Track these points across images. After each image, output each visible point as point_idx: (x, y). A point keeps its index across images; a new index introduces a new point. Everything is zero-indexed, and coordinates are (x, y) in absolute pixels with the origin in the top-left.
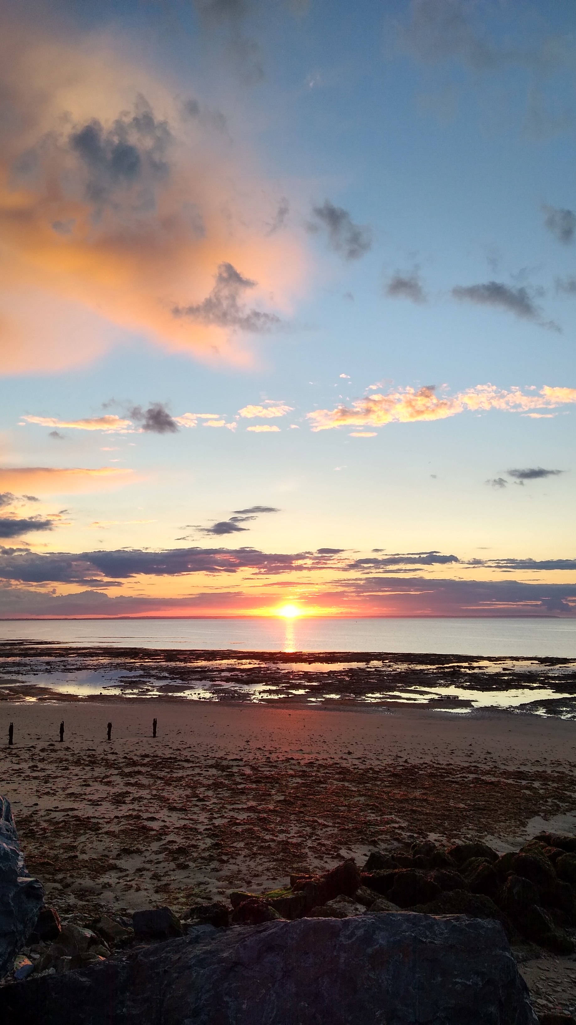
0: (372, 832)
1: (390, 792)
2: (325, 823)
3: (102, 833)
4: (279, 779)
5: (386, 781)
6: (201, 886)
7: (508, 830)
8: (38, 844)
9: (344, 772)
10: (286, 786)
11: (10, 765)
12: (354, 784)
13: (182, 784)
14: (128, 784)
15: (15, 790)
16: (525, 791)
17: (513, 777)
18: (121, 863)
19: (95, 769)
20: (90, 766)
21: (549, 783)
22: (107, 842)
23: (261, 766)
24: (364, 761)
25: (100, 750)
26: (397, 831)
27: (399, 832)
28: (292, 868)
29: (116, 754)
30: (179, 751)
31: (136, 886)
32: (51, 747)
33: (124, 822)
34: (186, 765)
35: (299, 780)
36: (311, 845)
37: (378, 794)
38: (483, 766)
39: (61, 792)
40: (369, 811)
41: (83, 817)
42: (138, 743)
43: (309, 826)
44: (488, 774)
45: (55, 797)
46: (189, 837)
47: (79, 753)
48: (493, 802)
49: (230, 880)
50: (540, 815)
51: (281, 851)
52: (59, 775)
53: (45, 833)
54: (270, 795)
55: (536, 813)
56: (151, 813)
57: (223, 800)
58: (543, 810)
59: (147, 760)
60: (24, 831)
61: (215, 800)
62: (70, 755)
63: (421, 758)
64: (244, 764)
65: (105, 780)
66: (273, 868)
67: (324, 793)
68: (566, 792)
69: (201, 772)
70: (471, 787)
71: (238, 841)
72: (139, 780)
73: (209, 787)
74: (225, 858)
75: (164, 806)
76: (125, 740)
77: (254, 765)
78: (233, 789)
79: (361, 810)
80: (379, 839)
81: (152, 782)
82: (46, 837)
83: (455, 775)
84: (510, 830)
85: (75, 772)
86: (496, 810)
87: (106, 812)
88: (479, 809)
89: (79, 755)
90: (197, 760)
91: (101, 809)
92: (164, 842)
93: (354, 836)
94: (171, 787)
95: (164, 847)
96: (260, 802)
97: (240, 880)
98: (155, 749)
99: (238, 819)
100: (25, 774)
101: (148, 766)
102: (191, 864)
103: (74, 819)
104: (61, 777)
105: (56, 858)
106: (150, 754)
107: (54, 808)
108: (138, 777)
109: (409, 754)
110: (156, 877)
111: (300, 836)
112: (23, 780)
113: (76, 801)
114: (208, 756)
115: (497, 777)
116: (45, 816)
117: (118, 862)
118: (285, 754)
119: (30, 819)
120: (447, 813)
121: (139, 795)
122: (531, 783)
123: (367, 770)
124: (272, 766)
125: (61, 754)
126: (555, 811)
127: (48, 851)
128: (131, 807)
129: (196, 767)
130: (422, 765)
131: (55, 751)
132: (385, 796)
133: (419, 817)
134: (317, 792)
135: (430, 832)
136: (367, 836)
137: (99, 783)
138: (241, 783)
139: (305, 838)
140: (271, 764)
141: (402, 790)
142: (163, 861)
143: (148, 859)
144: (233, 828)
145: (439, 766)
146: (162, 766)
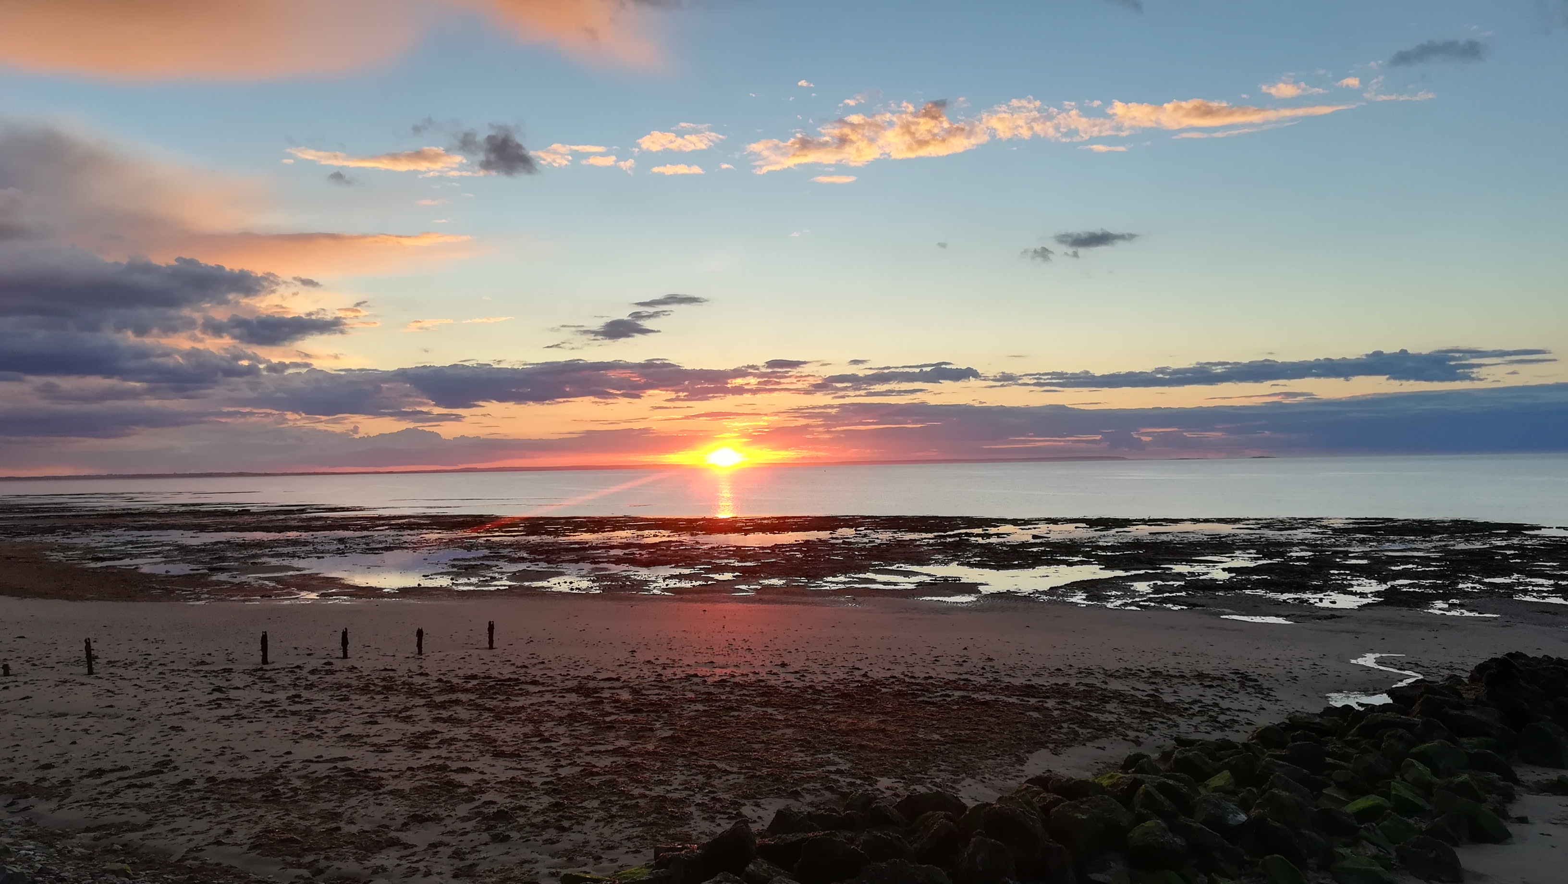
0: (794, 780)
1: (833, 720)
2: (728, 768)
3: (384, 793)
4: (670, 706)
5: (829, 704)
6: (525, 865)
7: (998, 770)
8: (282, 812)
9: (768, 693)
10: (680, 716)
11: (259, 694)
12: (781, 710)
13: (521, 718)
14: (436, 720)
15: (260, 732)
16: (1031, 713)
17: (1018, 693)
18: (406, 837)
19: (391, 698)
20: (383, 693)
21: (1069, 701)
22: (391, 805)
23: (647, 687)
24: (803, 676)
25: (402, 670)
26: (833, 776)
27: (834, 777)
28: (666, 835)
29: (427, 675)
30: (524, 669)
31: (425, 869)
32: (327, 667)
33: (421, 775)
34: (532, 689)
35: (700, 707)
36: (700, 802)
37: (814, 724)
38: (978, 679)
39: (330, 733)
40: (797, 749)
41: (359, 769)
42: (464, 658)
43: (701, 773)
44: (981, 691)
45: (321, 742)
46: (517, 795)
47: (369, 675)
48: (982, 730)
49: (570, 856)
50: (1047, 747)
51: (653, 812)
52: (333, 707)
53: (296, 794)
54: (652, 730)
55: (1043, 745)
56: (465, 760)
57: (580, 739)
58: (1054, 739)
59: (475, 682)
60: (264, 793)
61: (567, 741)
62: (356, 678)
63: (889, 669)
64: (622, 685)
65: (404, 714)
66: (637, 837)
67: (734, 725)
68: (1091, 714)
69: (553, 699)
70: (954, 710)
71: (590, 798)
72: (456, 713)
73: (560, 721)
74: (566, 824)
75: (488, 750)
76: (444, 654)
77: (637, 687)
78: (597, 723)
79: (785, 748)
80: (804, 789)
81: (475, 715)
82: (297, 802)
83: (933, 693)
84: (1000, 769)
85: (357, 704)
86: (985, 742)
87: (395, 762)
88: (959, 741)
89: (369, 677)
90: (551, 682)
91: (390, 757)
92: (476, 803)
93: (766, 785)
94: (503, 723)
95: (476, 810)
96: (636, 740)
97: (586, 855)
98: (487, 667)
99: (595, 766)
100: (279, 709)
101: (473, 693)
102: (514, 835)
103: (343, 774)
104: (334, 711)
105: (307, 831)
106: (479, 674)
107: (316, 757)
108: (455, 708)
109: (871, 664)
110: (458, 854)
111: (686, 789)
112: (274, 717)
113: (352, 746)
114: (568, 675)
115: (994, 694)
116: (299, 770)
117: (402, 836)
118: (687, 669)
119: (276, 775)
120: (911, 748)
121: (452, 734)
122: (1042, 701)
123: (804, 690)
124: (664, 687)
125: (340, 677)
126: (1073, 739)
127: (297, 821)
128: (436, 753)
129: (548, 691)
130: (887, 679)
131: (332, 672)
132: (824, 727)
133: (869, 755)
134: (723, 724)
135: (882, 776)
136: (787, 785)
137: (392, 718)
138: (611, 714)
139: (693, 791)
140: (661, 685)
141: (851, 716)
142: (473, 831)
143: (449, 829)
144: (586, 780)
145: (913, 680)
146: (494, 691)
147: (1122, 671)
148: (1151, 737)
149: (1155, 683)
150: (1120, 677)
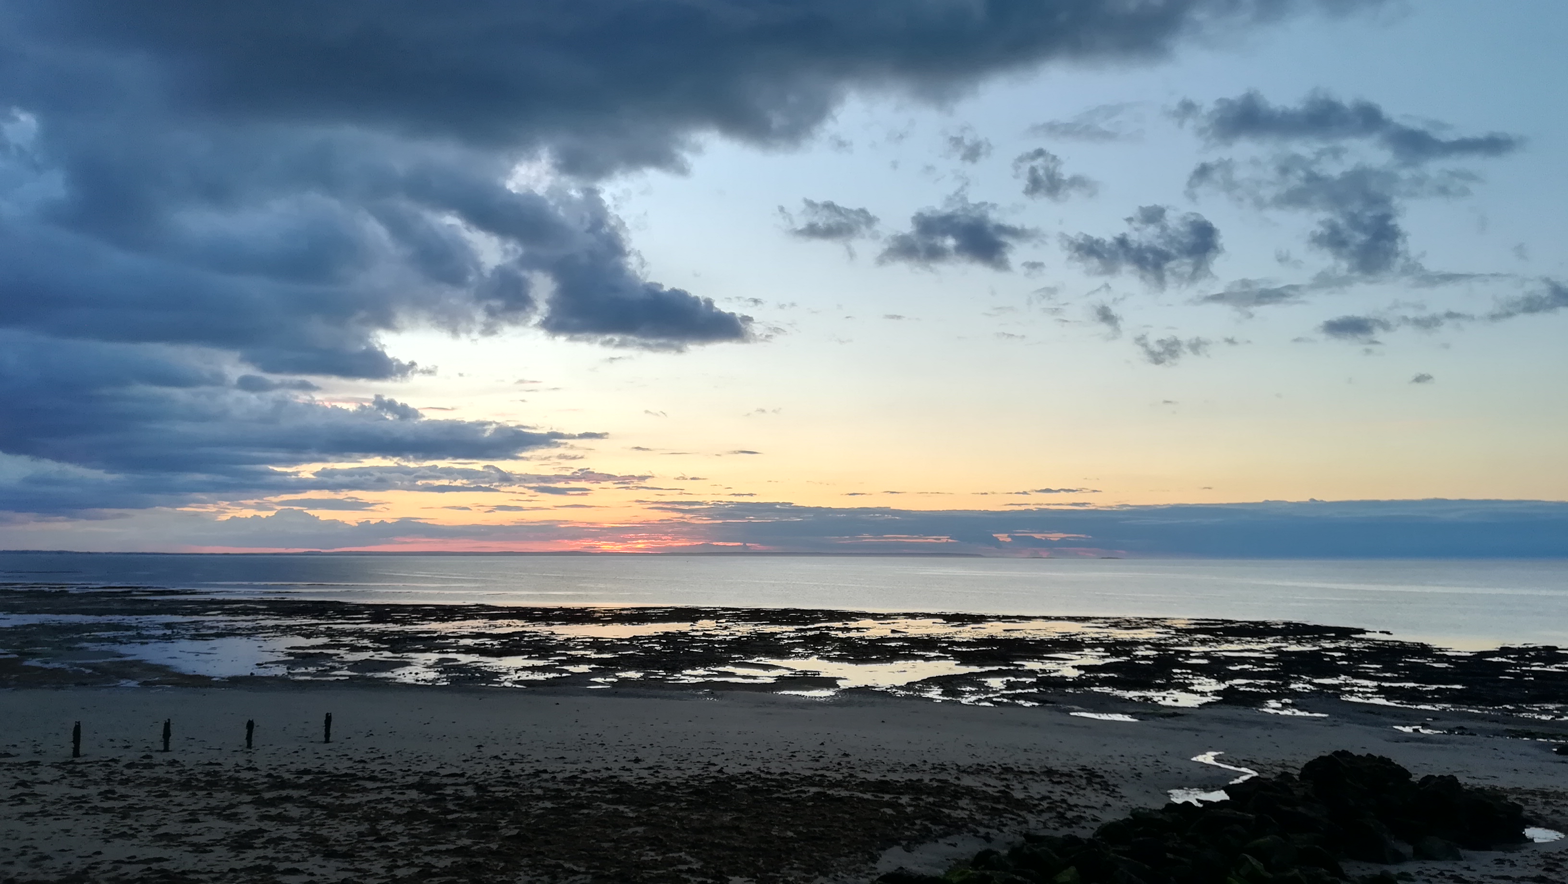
1: (686, 818)
2: (575, 868)
4: (517, 803)
7: (850, 868)
9: (620, 790)
10: (527, 814)
11: (68, 789)
12: (633, 808)
13: (356, 815)
14: (263, 818)
15: (68, 831)
16: (886, 810)
17: (873, 789)
19: (215, 795)
20: (206, 789)
21: (923, 797)
23: (493, 783)
24: (657, 772)
25: (229, 764)
26: (684, 876)
29: (256, 769)
30: (362, 764)
32: (146, 761)
34: (369, 785)
35: (548, 805)
37: (666, 821)
38: (834, 774)
39: (145, 832)
40: (648, 848)
41: (176, 871)
42: (297, 752)
43: (547, 874)
44: (837, 787)
45: (134, 841)
47: (191, 770)
48: (836, 827)
50: (900, 844)
52: (151, 804)
54: (496, 828)
55: (896, 842)
56: (294, 862)
57: (420, 838)
58: (907, 836)
59: (307, 778)
61: (405, 840)
62: (176, 773)
63: (745, 765)
64: (466, 781)
65: (228, 812)
67: (583, 823)
68: (944, 809)
69: (392, 796)
70: (809, 806)
72: (286, 811)
73: (398, 819)
75: (319, 850)
76: (276, 747)
77: (482, 783)
78: (438, 821)
79: (636, 846)
81: (307, 813)
83: (789, 789)
84: (853, 867)
85: (177, 800)
86: (839, 839)
87: (216, 863)
88: (813, 838)
89: (192, 772)
90: (390, 777)
91: (210, 858)
94: (337, 821)
96: (479, 839)
98: (322, 761)
99: (435, 867)
100: (90, 805)
101: (305, 789)
103: (158, 875)
104: (151, 808)
106: (313, 769)
107: (128, 858)
108: (284, 806)
109: (727, 760)
112: (84, 814)
113: (170, 845)
114: (409, 770)
115: (849, 790)
116: (109, 871)
118: (536, 764)
119: (82, 876)
120: (764, 846)
121: (279, 834)
122: (897, 797)
123: (657, 786)
124: (511, 783)
125: (160, 772)
126: (925, 836)
128: (261, 853)
129: (386, 787)
130: (743, 775)
131: (151, 766)
132: (676, 825)
133: (722, 853)
134: (572, 822)
135: (734, 875)
137: (215, 816)
138: (455, 812)
140: (508, 781)
141: (704, 814)
145: (769, 776)
146: (329, 787)
147: (975, 767)
148: (1003, 834)
149: (1006, 779)
150: (972, 773)
